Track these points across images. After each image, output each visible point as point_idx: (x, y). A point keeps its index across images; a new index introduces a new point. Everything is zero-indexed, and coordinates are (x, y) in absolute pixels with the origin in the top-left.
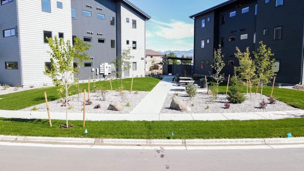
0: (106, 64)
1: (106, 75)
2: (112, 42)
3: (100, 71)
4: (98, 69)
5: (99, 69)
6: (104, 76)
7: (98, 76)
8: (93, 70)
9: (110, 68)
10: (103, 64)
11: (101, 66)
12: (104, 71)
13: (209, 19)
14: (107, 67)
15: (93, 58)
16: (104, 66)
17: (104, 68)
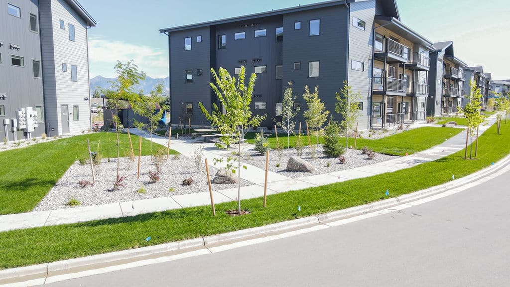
0: (30, 110)
1: (29, 133)
2: (35, 64)
3: (18, 124)
4: (15, 121)
5: (18, 120)
6: (26, 134)
7: (15, 133)
8: (8, 121)
9: (36, 118)
10: (23, 110)
11: (20, 113)
12: (26, 124)
13: (199, 39)
14: (31, 116)
15: (5, 96)
16: (26, 113)
17: (26, 117)
